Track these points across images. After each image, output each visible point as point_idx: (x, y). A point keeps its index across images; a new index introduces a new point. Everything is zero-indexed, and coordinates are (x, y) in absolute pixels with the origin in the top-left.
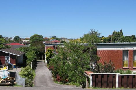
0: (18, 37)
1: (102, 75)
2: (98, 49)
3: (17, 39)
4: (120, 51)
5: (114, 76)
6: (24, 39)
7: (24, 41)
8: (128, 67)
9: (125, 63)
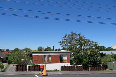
0: (8, 49)
1: (23, 66)
2: (33, 54)
3: (8, 50)
4: (43, 55)
5: (26, 66)
6: (11, 50)
7: (10, 51)
8: (46, 62)
9: (45, 60)
